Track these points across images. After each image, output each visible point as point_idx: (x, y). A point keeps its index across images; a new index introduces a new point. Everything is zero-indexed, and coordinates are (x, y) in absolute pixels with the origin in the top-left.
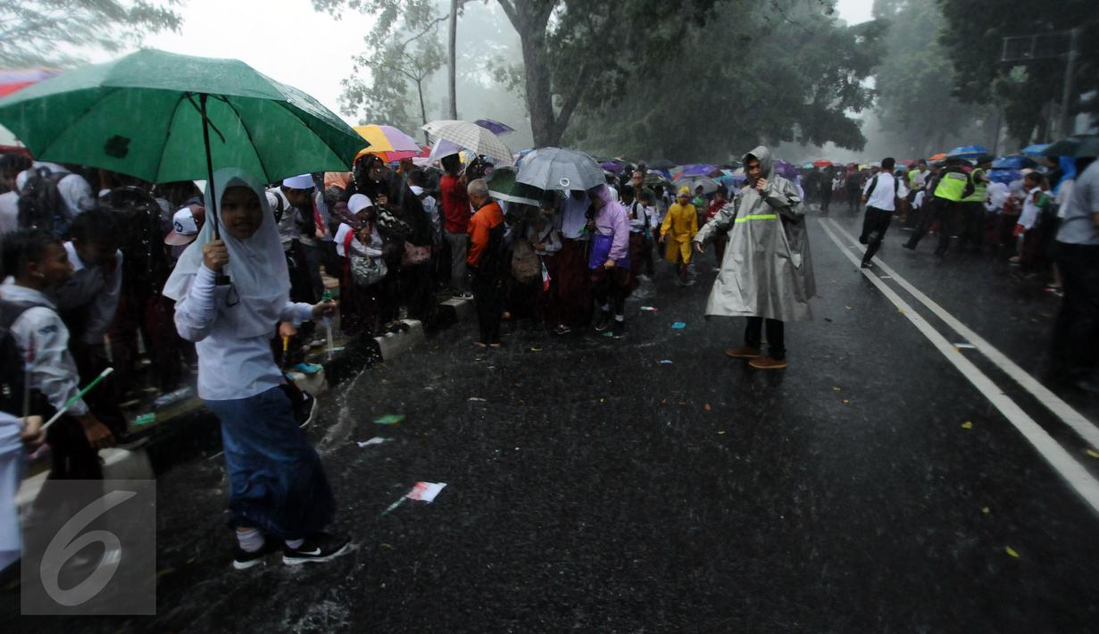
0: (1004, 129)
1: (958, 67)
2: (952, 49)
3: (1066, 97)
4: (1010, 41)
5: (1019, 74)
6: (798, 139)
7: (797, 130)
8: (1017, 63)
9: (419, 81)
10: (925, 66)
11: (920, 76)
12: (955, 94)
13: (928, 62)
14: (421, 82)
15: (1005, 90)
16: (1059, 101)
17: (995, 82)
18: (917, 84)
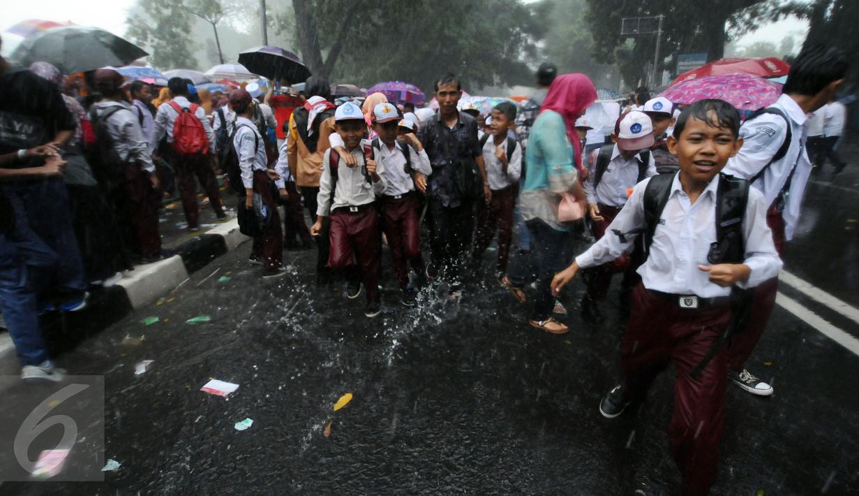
0: (622, 81)
1: (595, 38)
2: (592, 25)
3: (656, 60)
4: (625, 21)
5: (630, 43)
6: (498, 84)
7: (496, 79)
8: (630, 36)
9: (214, 24)
10: (575, 35)
11: (572, 42)
12: (593, 56)
13: (577, 33)
14: (216, 25)
15: (623, 55)
16: (653, 63)
17: (617, 48)
18: (571, 48)
